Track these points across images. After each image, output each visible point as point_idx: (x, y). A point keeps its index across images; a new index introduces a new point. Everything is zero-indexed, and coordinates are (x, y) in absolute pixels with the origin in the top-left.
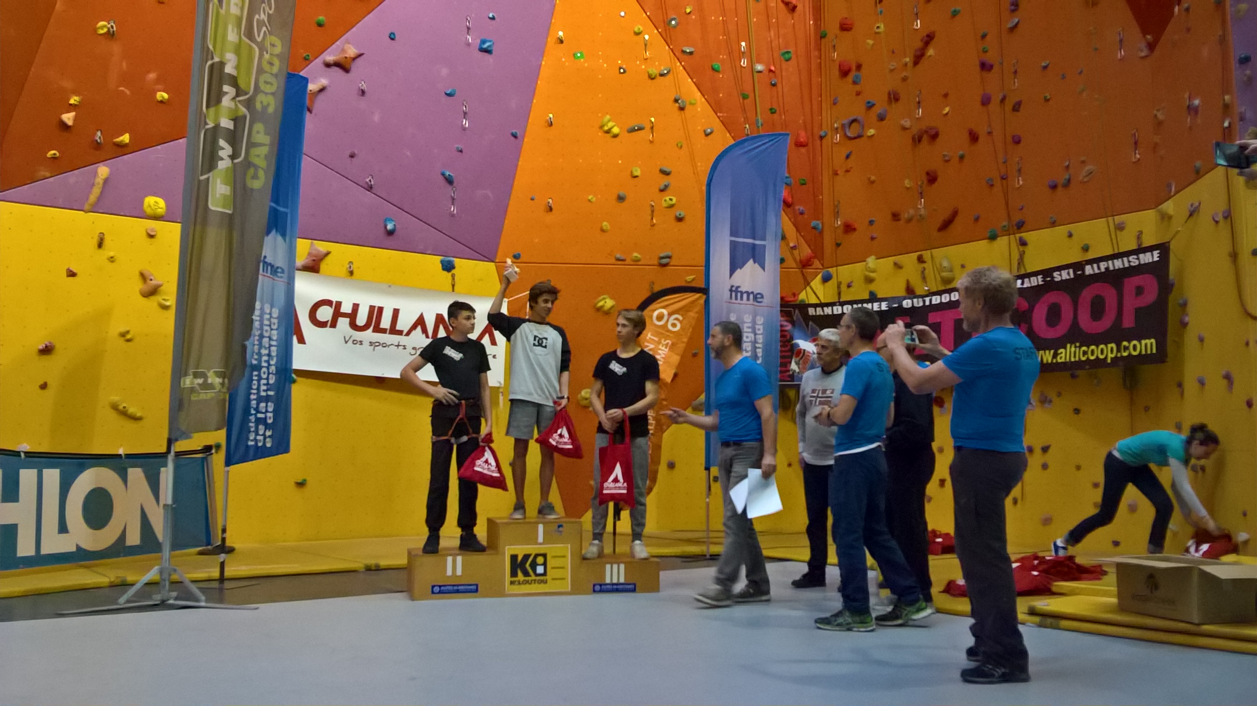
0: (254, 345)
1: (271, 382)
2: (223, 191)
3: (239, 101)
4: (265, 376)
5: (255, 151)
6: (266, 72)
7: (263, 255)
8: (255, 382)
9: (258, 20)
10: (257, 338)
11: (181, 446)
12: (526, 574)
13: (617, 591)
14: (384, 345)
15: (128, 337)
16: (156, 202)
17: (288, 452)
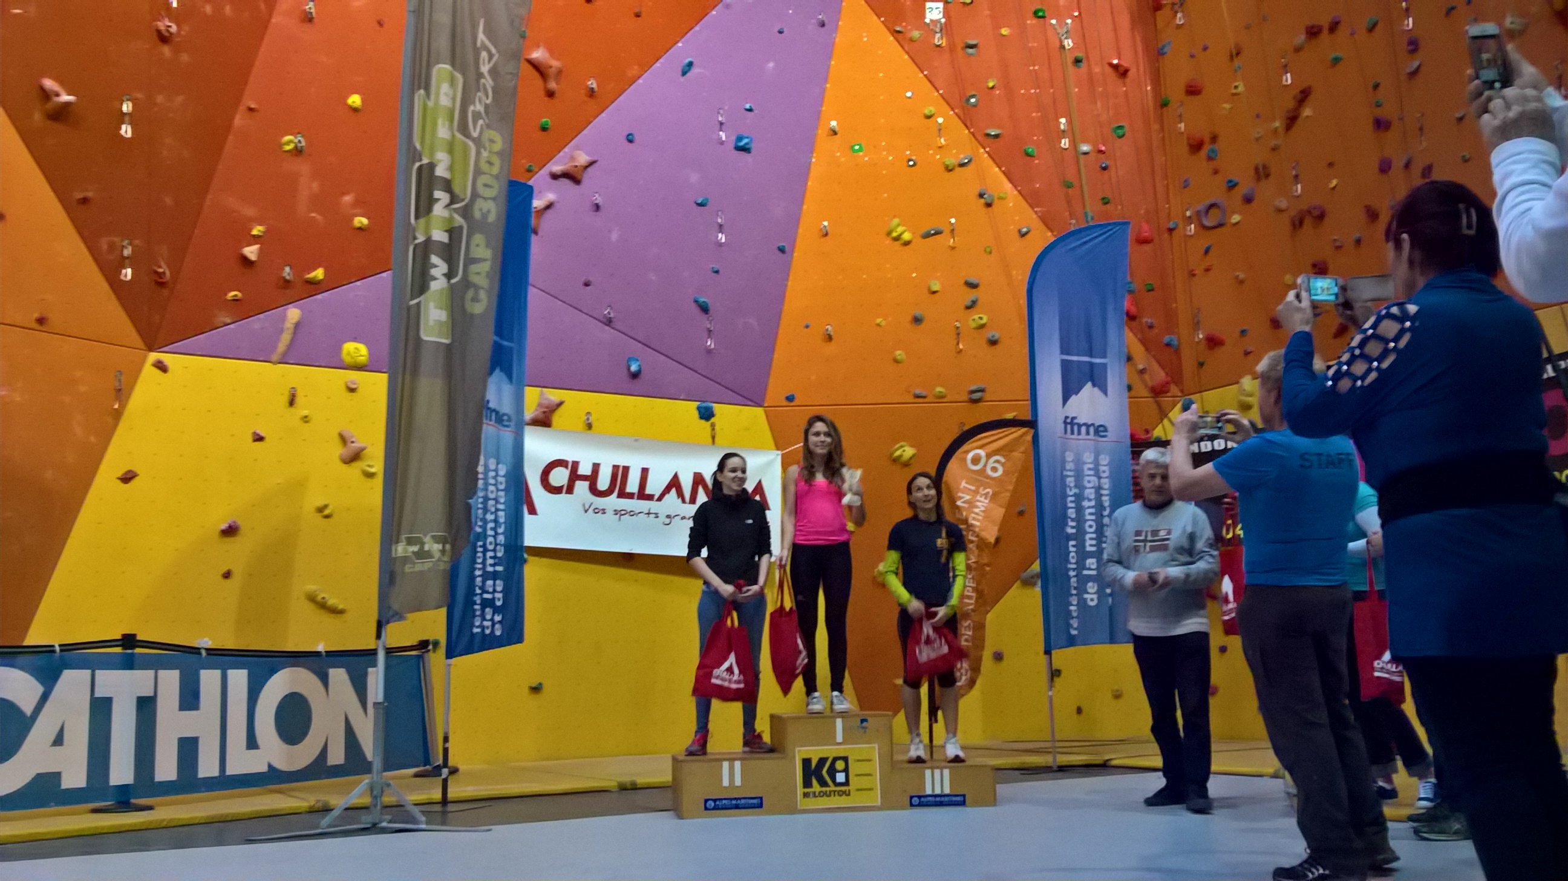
0: (479, 507)
1: (500, 554)
3: (455, 210)
4: (491, 547)
5: (474, 268)
6: (485, 173)
7: (486, 399)
8: (480, 555)
9: (473, 112)
10: (481, 500)
12: (823, 783)
13: (941, 804)
14: (632, 514)
15: (327, 512)
16: (356, 348)
17: (521, 643)
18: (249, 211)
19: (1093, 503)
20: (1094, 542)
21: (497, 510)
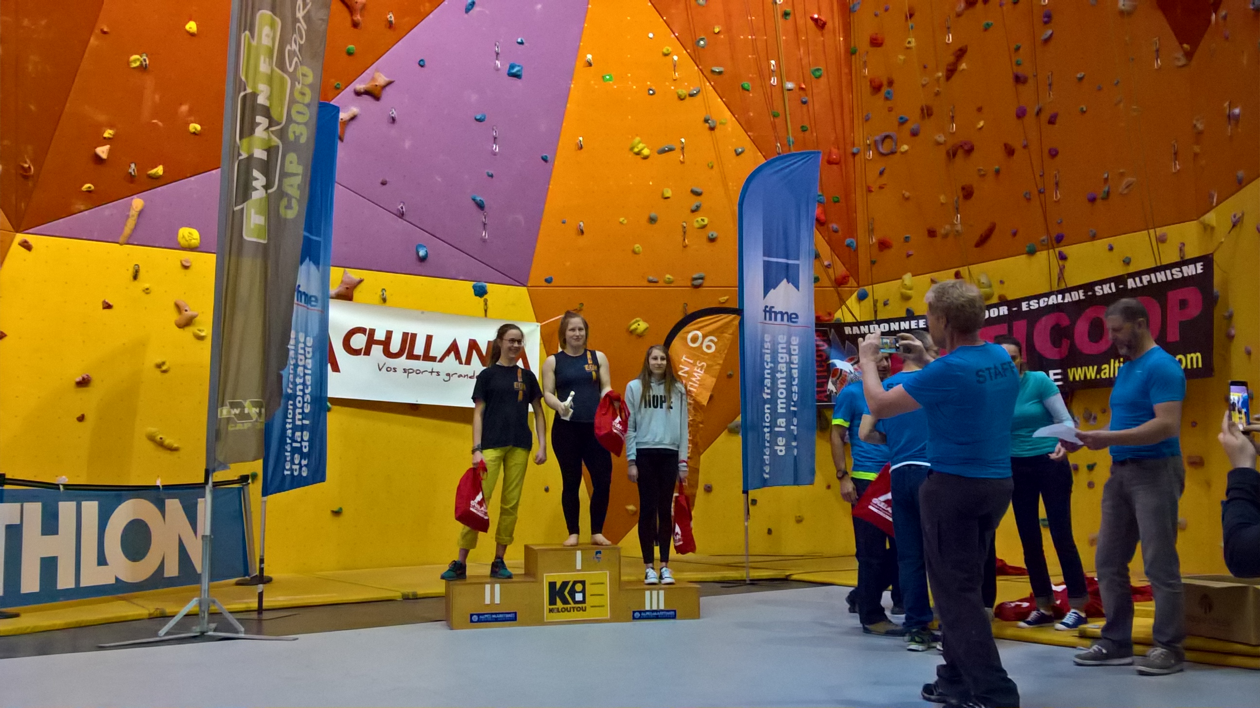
0: (290, 374)
1: (307, 411)
2: (257, 222)
3: (272, 132)
4: (300, 405)
5: (287, 181)
6: (298, 102)
7: (298, 284)
8: (290, 411)
9: (289, 51)
10: (292, 367)
11: (219, 476)
12: (565, 601)
13: (657, 618)
14: (418, 372)
15: (164, 368)
16: (190, 233)
17: (324, 481)
18: (102, 118)
19: (784, 375)
20: (784, 406)
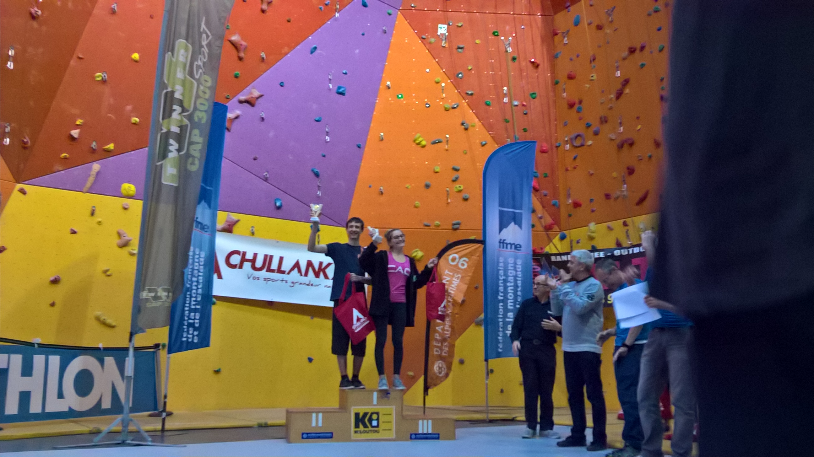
0: (188, 274)
1: (199, 299)
3: (184, 116)
4: (194, 295)
5: (193, 147)
6: (201, 97)
7: (196, 217)
8: (188, 299)
10: (190, 270)
12: (365, 426)
13: (427, 438)
14: (273, 280)
15: (108, 273)
16: (129, 187)
17: (208, 346)
18: (75, 111)
19: (512, 284)
20: (512, 304)
21: (199, 276)
